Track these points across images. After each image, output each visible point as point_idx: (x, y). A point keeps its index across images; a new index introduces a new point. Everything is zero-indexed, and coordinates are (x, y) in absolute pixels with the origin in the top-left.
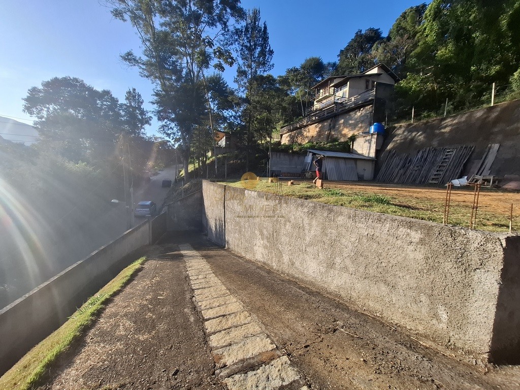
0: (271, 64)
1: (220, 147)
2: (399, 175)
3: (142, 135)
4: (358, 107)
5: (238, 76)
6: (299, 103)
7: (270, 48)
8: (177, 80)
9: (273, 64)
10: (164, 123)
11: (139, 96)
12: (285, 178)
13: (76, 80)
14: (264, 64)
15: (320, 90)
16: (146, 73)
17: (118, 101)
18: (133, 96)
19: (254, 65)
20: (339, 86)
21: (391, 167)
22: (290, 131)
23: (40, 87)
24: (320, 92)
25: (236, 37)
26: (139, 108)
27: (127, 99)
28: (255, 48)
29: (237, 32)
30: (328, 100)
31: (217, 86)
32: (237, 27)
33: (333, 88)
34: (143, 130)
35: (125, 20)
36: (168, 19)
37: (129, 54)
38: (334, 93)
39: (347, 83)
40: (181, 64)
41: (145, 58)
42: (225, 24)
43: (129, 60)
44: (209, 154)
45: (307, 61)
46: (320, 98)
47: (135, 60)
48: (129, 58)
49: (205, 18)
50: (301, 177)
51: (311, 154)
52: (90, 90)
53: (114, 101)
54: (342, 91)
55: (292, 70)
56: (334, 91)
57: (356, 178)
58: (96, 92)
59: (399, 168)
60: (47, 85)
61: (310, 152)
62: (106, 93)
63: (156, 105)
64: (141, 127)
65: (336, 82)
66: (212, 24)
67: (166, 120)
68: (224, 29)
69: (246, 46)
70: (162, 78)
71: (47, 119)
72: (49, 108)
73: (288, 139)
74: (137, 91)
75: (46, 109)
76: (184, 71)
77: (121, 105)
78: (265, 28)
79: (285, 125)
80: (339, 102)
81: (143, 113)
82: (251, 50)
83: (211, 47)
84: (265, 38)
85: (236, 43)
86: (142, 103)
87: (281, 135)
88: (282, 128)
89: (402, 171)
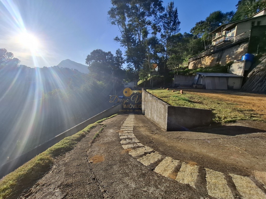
0: (179, 29)
1: (155, 71)
2: (257, 86)
3: (121, 68)
4: (239, 43)
5: (161, 38)
6: (203, 42)
7: (178, 21)
8: (134, 45)
9: (180, 29)
10: (129, 64)
11: (121, 52)
12: (182, 87)
13: (100, 50)
14: (175, 30)
15: (216, 33)
16: (122, 45)
17: (113, 55)
18: (118, 52)
19: (169, 31)
20: (229, 29)
21: (252, 82)
22: (193, 60)
23: (90, 55)
24: (216, 35)
25: (160, 20)
26: (121, 57)
27: (116, 53)
28: (171, 22)
29: (161, 17)
30: (220, 39)
31: (154, 42)
32: (161, 15)
33: (225, 31)
34: (122, 66)
35: (115, 24)
36: (131, 18)
37: (117, 38)
38: (225, 34)
39: (235, 27)
40: (136, 38)
41: (122, 39)
42: (156, 14)
43: (117, 40)
44: (149, 75)
45: (211, 14)
46: (216, 38)
47: (119, 39)
48: (117, 39)
49: (147, 13)
50: (191, 87)
51: (198, 75)
52: (104, 53)
53: (112, 55)
54: (231, 32)
55: (199, 23)
56: (226, 33)
57: (226, 88)
58: (106, 53)
59: (257, 82)
60: (92, 53)
61: (198, 74)
62: (110, 52)
63: (126, 56)
64: (121, 64)
65: (227, 27)
66: (150, 15)
67: (130, 62)
68: (155, 17)
69: (166, 23)
70: (128, 45)
71: (92, 65)
72: (92, 61)
73: (193, 65)
74: (120, 50)
75: (91, 62)
76: (137, 40)
77: (114, 57)
78: (176, 11)
79: (192, 56)
80: (228, 40)
81: (122, 59)
82: (168, 23)
83: (150, 25)
84: (176, 17)
85: (161, 22)
86: (122, 54)
87: (189, 63)
88: (189, 58)
89: (259, 84)
